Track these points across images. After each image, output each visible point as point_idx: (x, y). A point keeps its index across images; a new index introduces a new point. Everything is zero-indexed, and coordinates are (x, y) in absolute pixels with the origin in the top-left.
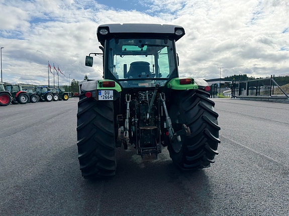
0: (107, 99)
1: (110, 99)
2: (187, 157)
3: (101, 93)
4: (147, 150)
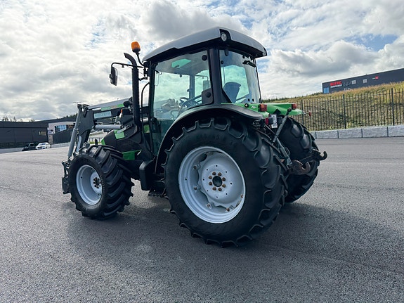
1: (276, 127)
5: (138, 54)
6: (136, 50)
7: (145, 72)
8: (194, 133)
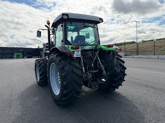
0: (78, 56)
1: (79, 56)
2: (113, 84)
3: (74, 53)
4: (94, 84)
5: (49, 25)
6: (49, 24)
7: (52, 32)
8: (51, 57)
